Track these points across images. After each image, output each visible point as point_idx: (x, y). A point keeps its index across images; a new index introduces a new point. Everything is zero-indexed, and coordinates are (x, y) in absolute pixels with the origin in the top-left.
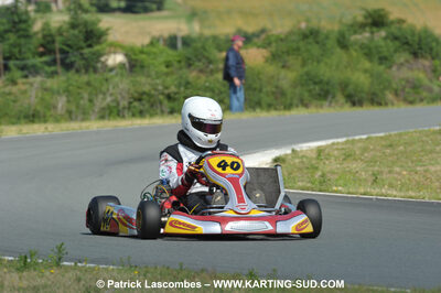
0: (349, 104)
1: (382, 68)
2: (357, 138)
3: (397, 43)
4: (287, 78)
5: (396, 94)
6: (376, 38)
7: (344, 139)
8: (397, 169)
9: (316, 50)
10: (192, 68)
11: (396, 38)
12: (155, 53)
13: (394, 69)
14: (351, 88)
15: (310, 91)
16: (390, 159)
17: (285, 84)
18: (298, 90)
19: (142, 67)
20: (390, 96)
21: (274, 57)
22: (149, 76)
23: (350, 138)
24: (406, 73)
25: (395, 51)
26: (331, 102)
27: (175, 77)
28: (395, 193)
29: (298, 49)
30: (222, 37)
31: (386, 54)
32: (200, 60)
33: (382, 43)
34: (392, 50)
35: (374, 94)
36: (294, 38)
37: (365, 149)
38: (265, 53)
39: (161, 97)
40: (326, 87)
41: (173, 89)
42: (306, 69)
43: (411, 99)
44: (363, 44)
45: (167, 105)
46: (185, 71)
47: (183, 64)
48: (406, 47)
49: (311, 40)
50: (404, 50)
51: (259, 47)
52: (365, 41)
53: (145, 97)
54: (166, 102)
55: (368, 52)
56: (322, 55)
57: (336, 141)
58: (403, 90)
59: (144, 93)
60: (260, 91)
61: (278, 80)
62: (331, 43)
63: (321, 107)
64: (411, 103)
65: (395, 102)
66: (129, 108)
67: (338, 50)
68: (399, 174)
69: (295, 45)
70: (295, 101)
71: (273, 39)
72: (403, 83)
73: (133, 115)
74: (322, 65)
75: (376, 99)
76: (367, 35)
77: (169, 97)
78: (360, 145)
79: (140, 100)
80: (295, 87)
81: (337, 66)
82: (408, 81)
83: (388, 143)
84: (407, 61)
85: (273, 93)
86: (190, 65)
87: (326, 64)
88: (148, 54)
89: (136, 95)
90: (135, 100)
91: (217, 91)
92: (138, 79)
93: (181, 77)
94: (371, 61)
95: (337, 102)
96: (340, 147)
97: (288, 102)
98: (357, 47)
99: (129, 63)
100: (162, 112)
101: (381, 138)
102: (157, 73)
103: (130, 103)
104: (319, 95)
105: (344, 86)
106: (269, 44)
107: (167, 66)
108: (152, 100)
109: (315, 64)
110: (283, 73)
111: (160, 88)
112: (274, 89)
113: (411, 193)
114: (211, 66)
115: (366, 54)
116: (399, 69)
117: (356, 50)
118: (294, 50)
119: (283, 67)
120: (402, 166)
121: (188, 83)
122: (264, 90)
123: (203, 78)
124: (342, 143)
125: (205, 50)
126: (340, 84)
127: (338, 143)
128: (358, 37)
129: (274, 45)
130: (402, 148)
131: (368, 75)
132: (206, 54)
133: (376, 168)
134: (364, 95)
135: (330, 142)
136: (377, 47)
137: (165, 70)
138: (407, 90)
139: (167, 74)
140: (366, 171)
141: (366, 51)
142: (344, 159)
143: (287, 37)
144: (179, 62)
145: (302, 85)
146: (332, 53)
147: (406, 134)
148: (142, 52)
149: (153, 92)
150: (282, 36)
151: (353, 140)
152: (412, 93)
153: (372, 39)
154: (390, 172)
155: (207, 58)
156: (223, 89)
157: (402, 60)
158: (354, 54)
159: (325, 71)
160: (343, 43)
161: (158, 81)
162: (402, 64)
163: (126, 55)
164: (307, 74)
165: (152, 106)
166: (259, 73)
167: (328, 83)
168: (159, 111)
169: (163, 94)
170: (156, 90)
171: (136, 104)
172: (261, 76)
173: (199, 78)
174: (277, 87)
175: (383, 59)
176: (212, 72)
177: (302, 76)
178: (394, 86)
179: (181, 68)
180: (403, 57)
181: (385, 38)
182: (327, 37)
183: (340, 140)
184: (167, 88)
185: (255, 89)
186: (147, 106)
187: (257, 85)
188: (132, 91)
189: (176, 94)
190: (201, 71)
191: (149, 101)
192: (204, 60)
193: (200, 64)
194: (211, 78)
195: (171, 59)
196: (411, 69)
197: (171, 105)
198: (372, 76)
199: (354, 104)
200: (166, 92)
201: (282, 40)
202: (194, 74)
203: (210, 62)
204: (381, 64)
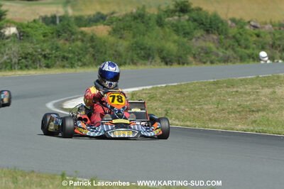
0: (163, 63)
1: (186, 40)
2: (159, 86)
3: (196, 23)
4: (123, 45)
5: (194, 57)
6: (182, 20)
7: (151, 87)
8: (183, 107)
9: (142, 27)
10: (61, 37)
11: (195, 20)
12: (37, 28)
13: (194, 40)
14: (164, 52)
15: (138, 54)
16: (179, 100)
17: (121, 49)
18: (130, 54)
19: (27, 36)
20: (190, 58)
21: (115, 31)
22: (32, 43)
23: (155, 86)
24: (202, 43)
25: (195, 29)
26: (151, 62)
27: (49, 43)
28: (177, 123)
29: (131, 27)
30: (86, 17)
31: (188, 30)
32: (65, 33)
33: (186, 23)
34: (192, 28)
35: (180, 57)
36: (128, 19)
37: (163, 94)
38: (109, 28)
39: (40, 57)
40: (148, 52)
41: (48, 51)
42: (135, 40)
43: (204, 60)
44: (173, 24)
45: (44, 61)
46: (56, 39)
47: (54, 34)
48: (202, 26)
49: (139, 21)
50: (200, 29)
51: (105, 25)
52: (175, 22)
53: (29, 56)
54: (43, 59)
55: (177, 29)
56: (146, 31)
57: (145, 87)
58: (199, 54)
59: (29, 54)
60: (105, 54)
61: (117, 46)
62: (152, 23)
63: (145, 64)
64: (205, 63)
65: (194, 62)
66: (18, 63)
67: (157, 27)
68: (183, 110)
69: (128, 24)
70: (128, 61)
71: (114, 19)
72: (199, 50)
73: (21, 68)
74: (146, 37)
75: (181, 61)
76: (176, 18)
77: (45, 56)
78: (160, 90)
79: (26, 58)
80: (128, 51)
81: (156, 38)
82: (202, 49)
83: (179, 89)
84: (202, 35)
85: (113, 55)
86: (59, 36)
87: (149, 36)
88: (32, 28)
89: (23, 55)
90: (23, 58)
91: (77, 53)
92: (25, 44)
93: (53, 44)
94: (179, 35)
95: (155, 61)
96: (147, 92)
97: (123, 61)
98: (169, 26)
99: (19, 34)
100: (40, 66)
101: (175, 86)
102: (37, 40)
103: (19, 60)
104: (144, 57)
105: (160, 51)
106: (112, 23)
107: (44, 36)
108: (34, 58)
109: (141, 36)
110: (121, 42)
111: (39, 50)
112: (114, 52)
113: (188, 123)
114: (73, 37)
115: (175, 31)
116: (196, 40)
117: (168, 28)
118: (128, 27)
119: (121, 38)
120: (186, 105)
121: (57, 48)
122: (108, 52)
123: (68, 44)
124: (149, 89)
125: (69, 26)
126: (158, 50)
127: (146, 89)
128: (170, 19)
129: (115, 23)
130: (187, 93)
131: (176, 44)
132: (70, 28)
133: (169, 106)
134: (173, 57)
135: (141, 88)
136: (182, 26)
137: (43, 38)
138: (202, 54)
139: (44, 41)
140: (162, 108)
141: (175, 28)
142: (149, 100)
143: (123, 18)
144: (52, 33)
145: (133, 50)
146: (153, 30)
147: (191, 84)
148: (28, 27)
149: (34, 53)
150: (121, 18)
151: (157, 87)
152: (204, 57)
153: (179, 21)
154: (177, 109)
155: (71, 31)
156: (81, 52)
157: (199, 35)
158: (167, 30)
159: (148, 41)
160: (160, 23)
161: (38, 46)
162: (199, 38)
163: (17, 28)
164: (136, 43)
165: (34, 62)
166: (105, 42)
167: (149, 49)
168: (38, 66)
169: (41, 54)
170: (36, 52)
171: (23, 60)
172: (106, 44)
173: (65, 44)
174: (116, 51)
175: (186, 34)
176: (73, 41)
177: (132, 44)
178: (194, 52)
179: (53, 38)
180: (199, 33)
181: (188, 20)
182: (150, 19)
183: (148, 87)
184: (43, 50)
185: (102, 52)
186: (30, 62)
187: (102, 50)
188: (20, 52)
189: (49, 54)
190: (66, 40)
191: (31, 59)
192: (68, 32)
193: (66, 35)
194: (73, 45)
195: (47, 31)
196: (205, 41)
197: (46, 61)
198: (179, 45)
199: (167, 64)
200: (43, 53)
201: (120, 20)
202: (62, 42)
203: (73, 34)
204: (184, 37)
